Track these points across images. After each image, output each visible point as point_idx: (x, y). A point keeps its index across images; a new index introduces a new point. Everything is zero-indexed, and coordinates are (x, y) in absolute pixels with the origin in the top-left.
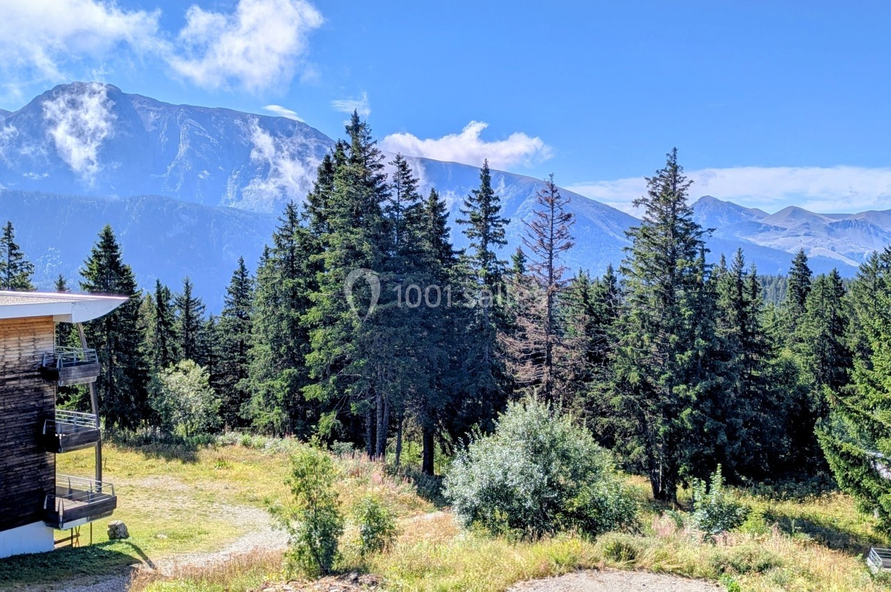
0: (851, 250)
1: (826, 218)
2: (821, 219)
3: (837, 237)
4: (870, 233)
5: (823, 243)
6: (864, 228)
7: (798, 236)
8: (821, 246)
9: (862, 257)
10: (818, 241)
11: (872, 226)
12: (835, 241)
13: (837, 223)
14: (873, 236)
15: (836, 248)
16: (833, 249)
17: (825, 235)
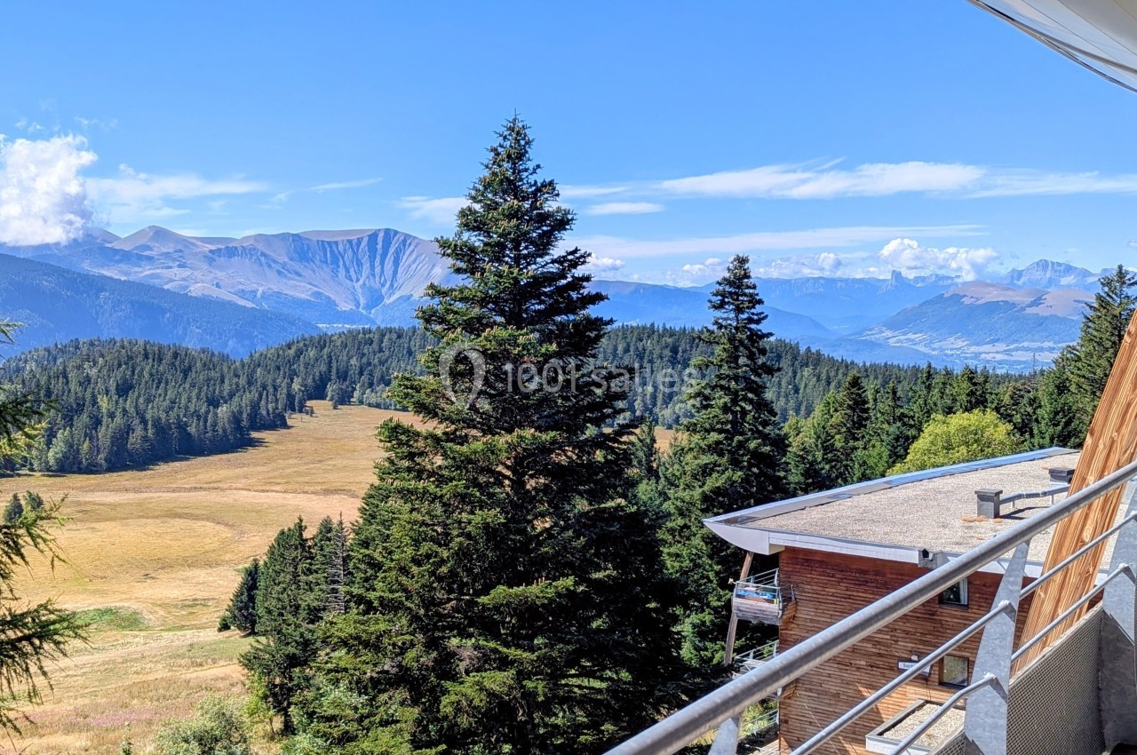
0: (241, 287)
1: (199, 243)
2: (193, 244)
3: (221, 268)
4: (261, 265)
5: (204, 278)
6: (254, 257)
7: (171, 267)
8: (203, 282)
9: (255, 296)
10: (198, 274)
11: (263, 254)
12: (220, 274)
13: (219, 250)
14: (266, 268)
15: (221, 283)
16: (218, 286)
17: (205, 266)
